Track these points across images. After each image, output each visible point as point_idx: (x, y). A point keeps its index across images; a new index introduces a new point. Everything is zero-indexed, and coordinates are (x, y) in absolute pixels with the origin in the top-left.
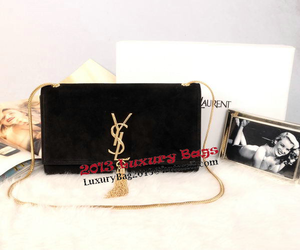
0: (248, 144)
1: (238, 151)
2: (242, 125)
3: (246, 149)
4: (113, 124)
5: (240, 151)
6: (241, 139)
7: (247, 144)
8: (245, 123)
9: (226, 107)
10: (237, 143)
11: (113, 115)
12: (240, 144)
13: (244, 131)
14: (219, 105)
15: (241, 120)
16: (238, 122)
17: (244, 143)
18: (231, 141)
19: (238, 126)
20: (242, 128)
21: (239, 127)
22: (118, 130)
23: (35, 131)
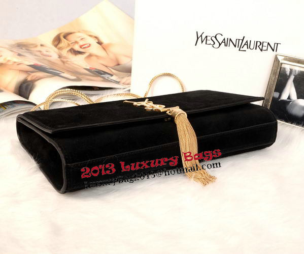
1: (285, 108)
2: (293, 73)
3: (295, 105)
5: (288, 107)
6: (290, 91)
7: (298, 98)
10: (284, 97)
12: (289, 98)
13: (295, 81)
16: (288, 70)
17: (294, 96)
18: (276, 95)
20: (292, 78)
21: (289, 76)
23: (26, 72)
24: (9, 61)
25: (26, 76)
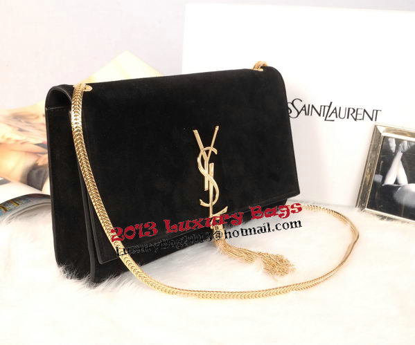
0: (410, 181)
1: (391, 195)
2: (401, 148)
3: (408, 191)
4: (199, 151)
5: (396, 195)
6: (397, 173)
8: (406, 146)
9: (372, 119)
10: (390, 181)
11: (196, 132)
12: (396, 182)
13: (403, 160)
14: (359, 117)
15: (398, 142)
16: (393, 145)
17: (403, 180)
18: (378, 178)
19: (394, 151)
20: (400, 155)
21: (395, 154)
22: (207, 159)
23: (35, 154)
24: (9, 139)
25: (36, 159)
